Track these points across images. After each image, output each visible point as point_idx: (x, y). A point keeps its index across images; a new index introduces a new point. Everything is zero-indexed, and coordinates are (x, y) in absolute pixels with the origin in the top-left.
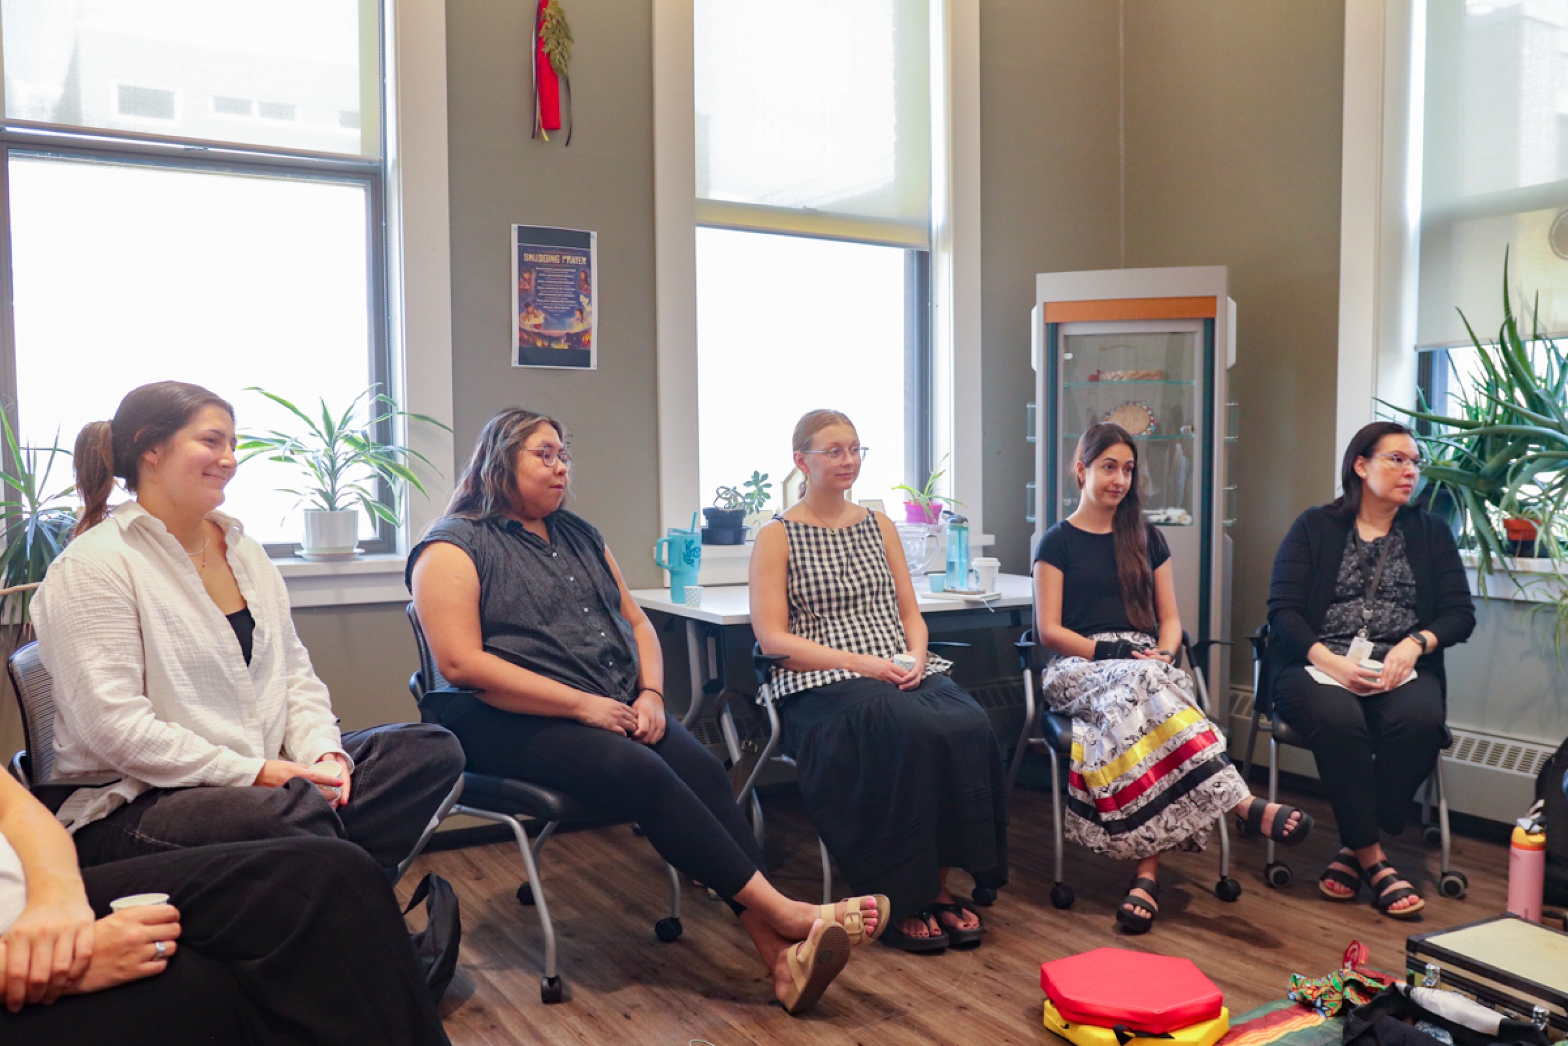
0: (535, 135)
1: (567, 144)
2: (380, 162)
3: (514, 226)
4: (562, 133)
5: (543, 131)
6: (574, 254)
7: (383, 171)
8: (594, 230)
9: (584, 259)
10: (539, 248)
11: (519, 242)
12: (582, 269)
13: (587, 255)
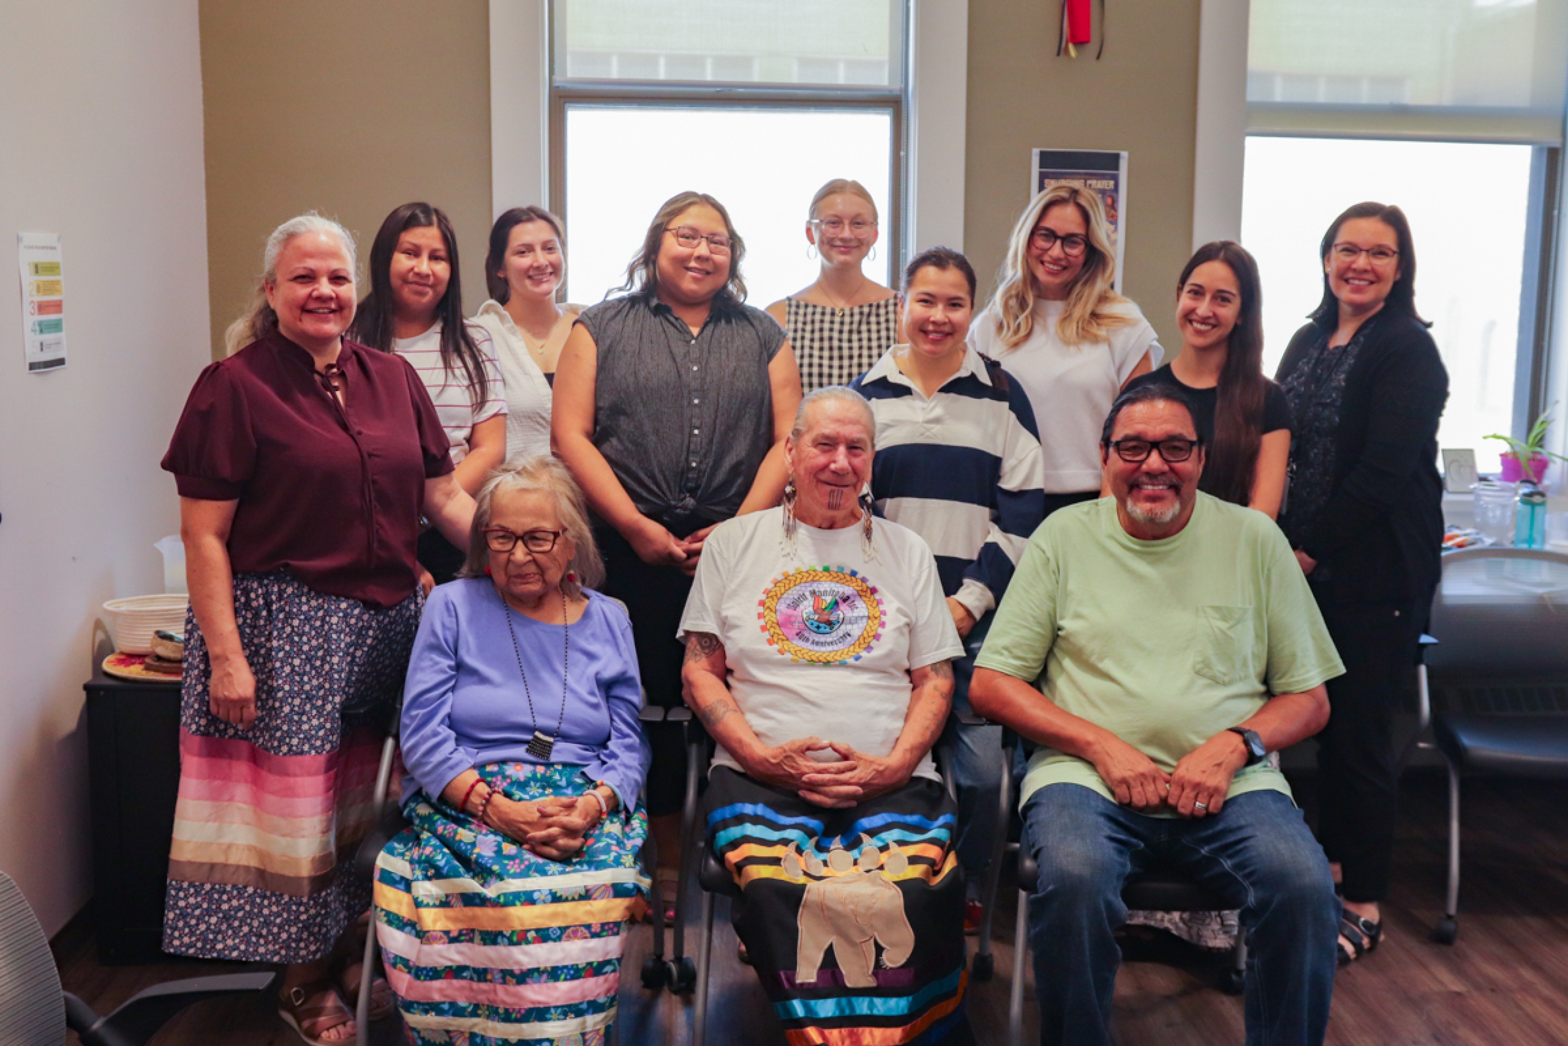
0: (1061, 51)
1: (1098, 57)
2: (901, 90)
3: (1036, 152)
4: (1092, 47)
5: (1071, 47)
6: (1102, 177)
7: (903, 99)
8: (1124, 150)
9: (1112, 183)
10: (1061, 173)
11: (1041, 166)
12: (1108, 193)
13: (1115, 178)
